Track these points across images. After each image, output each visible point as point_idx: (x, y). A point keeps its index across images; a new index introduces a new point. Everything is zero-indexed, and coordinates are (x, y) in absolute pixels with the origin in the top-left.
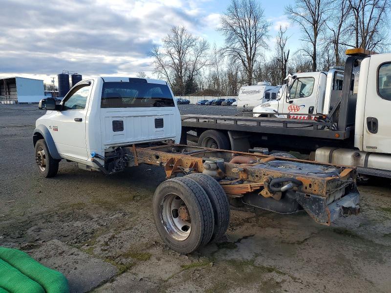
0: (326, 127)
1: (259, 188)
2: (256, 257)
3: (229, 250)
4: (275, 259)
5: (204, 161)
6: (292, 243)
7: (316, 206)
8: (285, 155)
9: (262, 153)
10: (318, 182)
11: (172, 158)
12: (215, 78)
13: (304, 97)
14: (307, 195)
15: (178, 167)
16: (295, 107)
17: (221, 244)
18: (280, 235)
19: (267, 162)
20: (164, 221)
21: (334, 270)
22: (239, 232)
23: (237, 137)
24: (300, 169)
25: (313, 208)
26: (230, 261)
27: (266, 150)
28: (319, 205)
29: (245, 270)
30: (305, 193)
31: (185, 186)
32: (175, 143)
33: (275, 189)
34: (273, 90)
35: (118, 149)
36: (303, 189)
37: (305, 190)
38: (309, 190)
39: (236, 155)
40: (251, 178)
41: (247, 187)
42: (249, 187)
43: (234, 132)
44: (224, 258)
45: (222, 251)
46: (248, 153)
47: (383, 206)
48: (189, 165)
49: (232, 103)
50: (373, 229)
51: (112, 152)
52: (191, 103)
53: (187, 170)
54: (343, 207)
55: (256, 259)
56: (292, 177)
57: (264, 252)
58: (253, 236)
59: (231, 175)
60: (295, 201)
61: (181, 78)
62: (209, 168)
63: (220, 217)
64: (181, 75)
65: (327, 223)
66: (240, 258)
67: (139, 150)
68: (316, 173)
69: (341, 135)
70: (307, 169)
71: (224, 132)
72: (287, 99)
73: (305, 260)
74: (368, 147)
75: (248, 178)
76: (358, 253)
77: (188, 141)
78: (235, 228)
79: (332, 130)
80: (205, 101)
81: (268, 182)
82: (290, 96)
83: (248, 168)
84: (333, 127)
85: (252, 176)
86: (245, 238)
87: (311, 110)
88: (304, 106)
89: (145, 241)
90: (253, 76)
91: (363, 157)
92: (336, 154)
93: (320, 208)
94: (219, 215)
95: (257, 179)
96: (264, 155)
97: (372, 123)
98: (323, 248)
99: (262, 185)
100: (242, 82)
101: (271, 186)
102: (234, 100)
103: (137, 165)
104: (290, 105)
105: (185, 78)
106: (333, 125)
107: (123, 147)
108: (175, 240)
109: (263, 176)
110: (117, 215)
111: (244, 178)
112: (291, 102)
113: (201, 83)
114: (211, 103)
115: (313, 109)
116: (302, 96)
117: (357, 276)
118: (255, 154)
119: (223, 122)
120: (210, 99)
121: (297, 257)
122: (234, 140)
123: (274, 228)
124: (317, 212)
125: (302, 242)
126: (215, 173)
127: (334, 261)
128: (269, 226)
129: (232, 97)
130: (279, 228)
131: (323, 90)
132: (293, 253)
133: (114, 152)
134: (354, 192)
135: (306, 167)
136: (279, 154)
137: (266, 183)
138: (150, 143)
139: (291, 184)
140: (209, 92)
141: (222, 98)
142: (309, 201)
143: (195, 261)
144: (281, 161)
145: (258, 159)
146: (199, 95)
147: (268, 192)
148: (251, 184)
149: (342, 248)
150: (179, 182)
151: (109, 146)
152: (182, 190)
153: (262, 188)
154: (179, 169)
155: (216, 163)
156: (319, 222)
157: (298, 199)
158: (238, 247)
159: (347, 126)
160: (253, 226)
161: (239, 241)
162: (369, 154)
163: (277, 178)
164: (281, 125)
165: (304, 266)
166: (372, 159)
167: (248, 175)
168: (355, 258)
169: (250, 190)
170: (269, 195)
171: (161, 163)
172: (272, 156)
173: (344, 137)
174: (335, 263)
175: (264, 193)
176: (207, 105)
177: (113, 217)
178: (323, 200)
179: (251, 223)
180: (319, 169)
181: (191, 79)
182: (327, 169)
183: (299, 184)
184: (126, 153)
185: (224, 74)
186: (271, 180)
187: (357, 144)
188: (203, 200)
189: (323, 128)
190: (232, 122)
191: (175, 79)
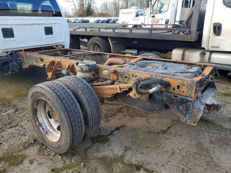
0: (181, 32)
1: (127, 89)
2: (126, 151)
3: (102, 144)
4: (143, 153)
5: (77, 64)
6: (157, 133)
7: (183, 107)
8: (151, 55)
9: (132, 54)
10: (187, 83)
11: (53, 61)
12: (105, 6)
13: (162, 13)
14: (174, 96)
15: (58, 68)
16: (156, 20)
17: (95, 138)
18: (147, 125)
19: (136, 62)
20: (39, 123)
21: (197, 162)
22: (112, 123)
23: (115, 42)
24: (166, 68)
25: (180, 109)
26: (101, 159)
27: (135, 52)
28: (186, 106)
29: (114, 170)
30: (172, 94)
31: (51, 91)
32: (65, 47)
33: (143, 91)
34: (141, 11)
35: (12, 54)
36: (171, 90)
37: (173, 91)
38: (177, 91)
39: (110, 57)
40: (120, 79)
41: (117, 88)
42: (119, 88)
43: (113, 38)
44: (95, 155)
45: (95, 146)
46: (121, 55)
47: (222, 92)
48: (67, 67)
49: (116, 22)
50: (220, 114)
51: (6, 56)
52: (90, 22)
53: (64, 72)
54: (207, 105)
55: (125, 153)
56: (160, 78)
57: (133, 145)
58: (124, 126)
59: (103, 77)
60: (162, 101)
61: (82, 5)
62: (82, 71)
63: (90, 119)
64: (83, 3)
65: (194, 123)
66: (111, 155)
67: (28, 54)
68: (182, 73)
69: (193, 37)
70: (172, 69)
71: (105, 38)
72: (151, 15)
73: (170, 152)
74: (212, 47)
75: (118, 79)
76: (213, 139)
77: (81, 46)
78: (109, 119)
79: (186, 34)
80: (99, 20)
81: (137, 84)
82: (153, 12)
83: (118, 69)
84: (187, 32)
85: (122, 77)
86: (118, 129)
87: (167, 22)
88: (162, 19)
89: (24, 139)
90: (129, 4)
91: (208, 54)
92: (187, 53)
93: (187, 109)
94: (90, 117)
95: (126, 80)
96: (133, 56)
97: (217, 27)
98: (183, 136)
99: (130, 87)
100: (122, 8)
101: (139, 88)
102: (117, 20)
103: (28, 67)
104: (153, 18)
105: (86, 6)
106: (187, 31)
107: (16, 52)
108: (50, 141)
109: (132, 77)
110: (9, 112)
111: (115, 79)
112: (153, 17)
113: (97, 9)
114: (103, 22)
115: (168, 22)
116: (160, 12)
117: (217, 169)
118: (126, 55)
119: (104, 30)
120: (102, 19)
121: (162, 148)
122: (113, 44)
123: (142, 117)
124: (184, 112)
125: (166, 131)
126: (88, 75)
127: (195, 151)
128: (137, 115)
129: (116, 18)
130: (146, 117)
131: (175, 8)
132: (158, 144)
133: (8, 56)
134: (211, 87)
135: (171, 66)
136: (145, 54)
137: (134, 85)
138: (42, 47)
139: (159, 86)
140: (102, 15)
141: (110, 18)
142: (177, 102)
143: (68, 162)
144: (148, 61)
145: (128, 60)
146: (95, 16)
147: (136, 94)
148: (120, 85)
149: (199, 135)
150: (46, 87)
151: (2, 51)
152: (48, 96)
153: (130, 89)
154: (59, 70)
155: (88, 66)
156: (186, 121)
157: (164, 100)
158: (110, 141)
159: (197, 31)
160: (125, 115)
161: (112, 133)
162: (212, 52)
163: (145, 80)
164: (147, 32)
165: (169, 160)
166: (214, 56)
167: (118, 76)
168: (212, 146)
169: (119, 91)
170: (138, 96)
171: (44, 65)
172: (140, 57)
173: (195, 40)
174: (196, 153)
175: (132, 94)
176: (101, 23)
177: (5, 113)
178: (191, 101)
179: (123, 112)
180: (183, 68)
181: (90, 6)
182: (191, 68)
183: (167, 85)
184: (18, 57)
185: (111, 4)
186: (139, 82)
187: (204, 45)
188: (70, 106)
189: (179, 33)
190: (111, 31)
191: (79, 6)
